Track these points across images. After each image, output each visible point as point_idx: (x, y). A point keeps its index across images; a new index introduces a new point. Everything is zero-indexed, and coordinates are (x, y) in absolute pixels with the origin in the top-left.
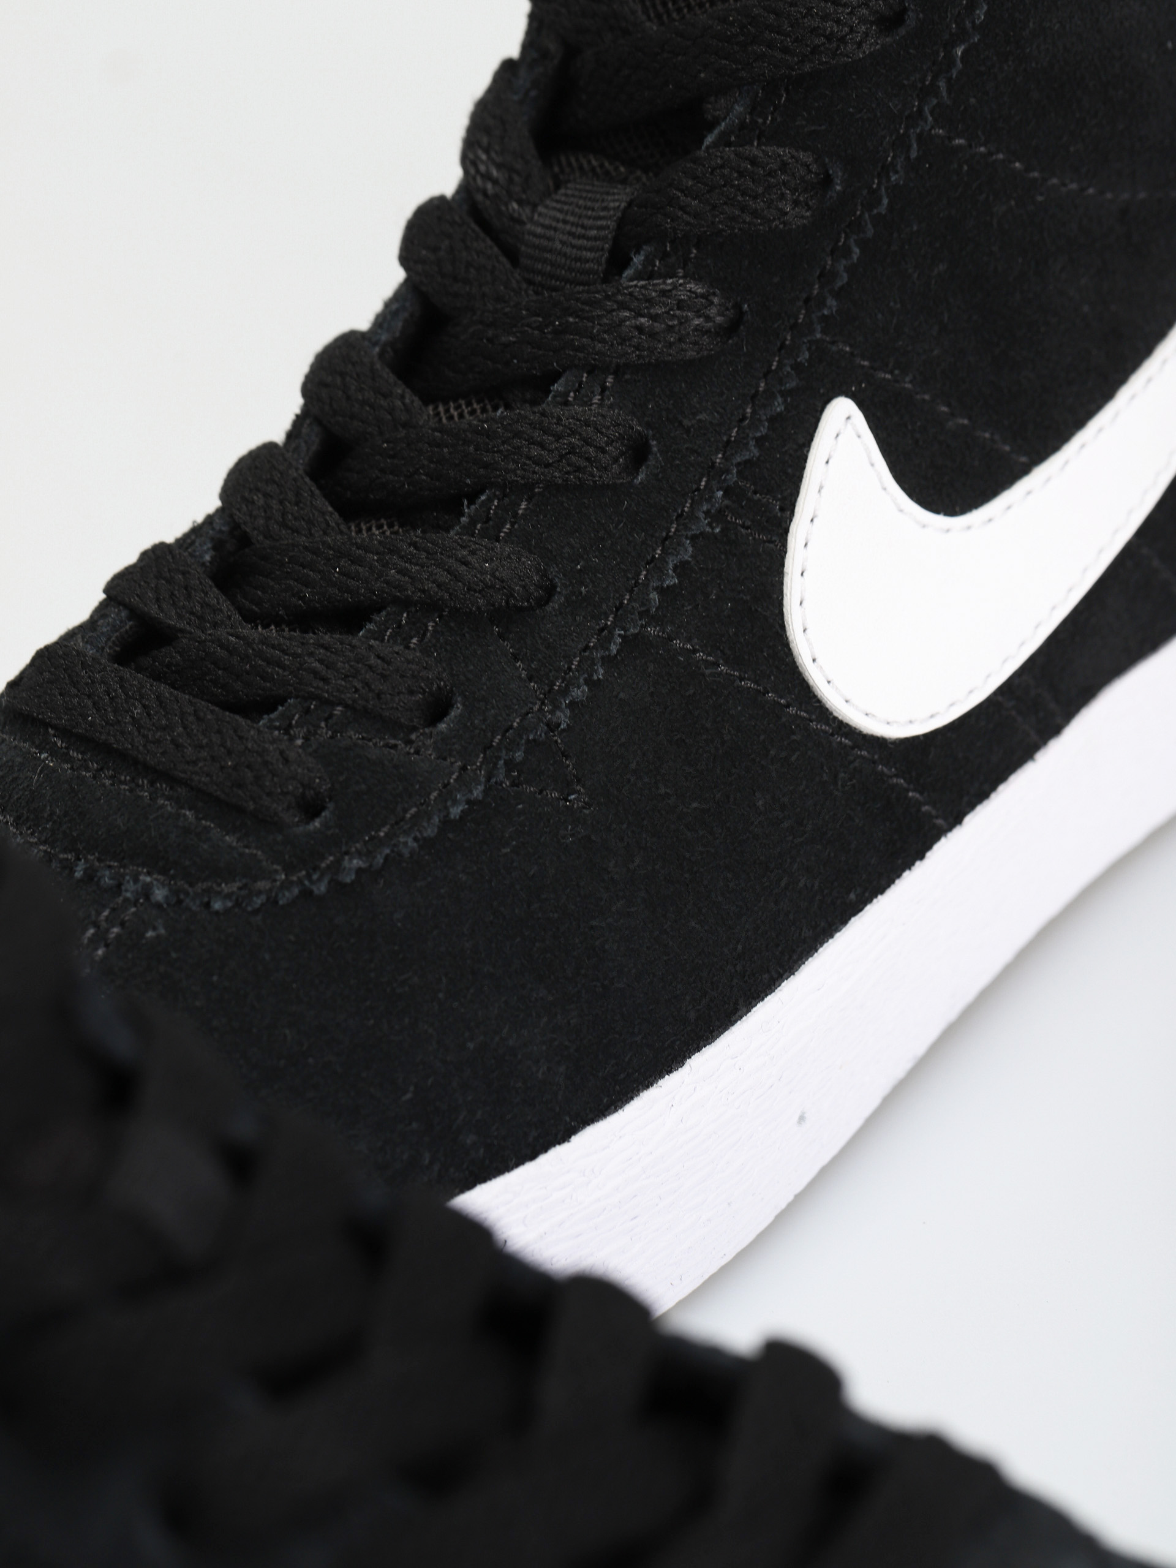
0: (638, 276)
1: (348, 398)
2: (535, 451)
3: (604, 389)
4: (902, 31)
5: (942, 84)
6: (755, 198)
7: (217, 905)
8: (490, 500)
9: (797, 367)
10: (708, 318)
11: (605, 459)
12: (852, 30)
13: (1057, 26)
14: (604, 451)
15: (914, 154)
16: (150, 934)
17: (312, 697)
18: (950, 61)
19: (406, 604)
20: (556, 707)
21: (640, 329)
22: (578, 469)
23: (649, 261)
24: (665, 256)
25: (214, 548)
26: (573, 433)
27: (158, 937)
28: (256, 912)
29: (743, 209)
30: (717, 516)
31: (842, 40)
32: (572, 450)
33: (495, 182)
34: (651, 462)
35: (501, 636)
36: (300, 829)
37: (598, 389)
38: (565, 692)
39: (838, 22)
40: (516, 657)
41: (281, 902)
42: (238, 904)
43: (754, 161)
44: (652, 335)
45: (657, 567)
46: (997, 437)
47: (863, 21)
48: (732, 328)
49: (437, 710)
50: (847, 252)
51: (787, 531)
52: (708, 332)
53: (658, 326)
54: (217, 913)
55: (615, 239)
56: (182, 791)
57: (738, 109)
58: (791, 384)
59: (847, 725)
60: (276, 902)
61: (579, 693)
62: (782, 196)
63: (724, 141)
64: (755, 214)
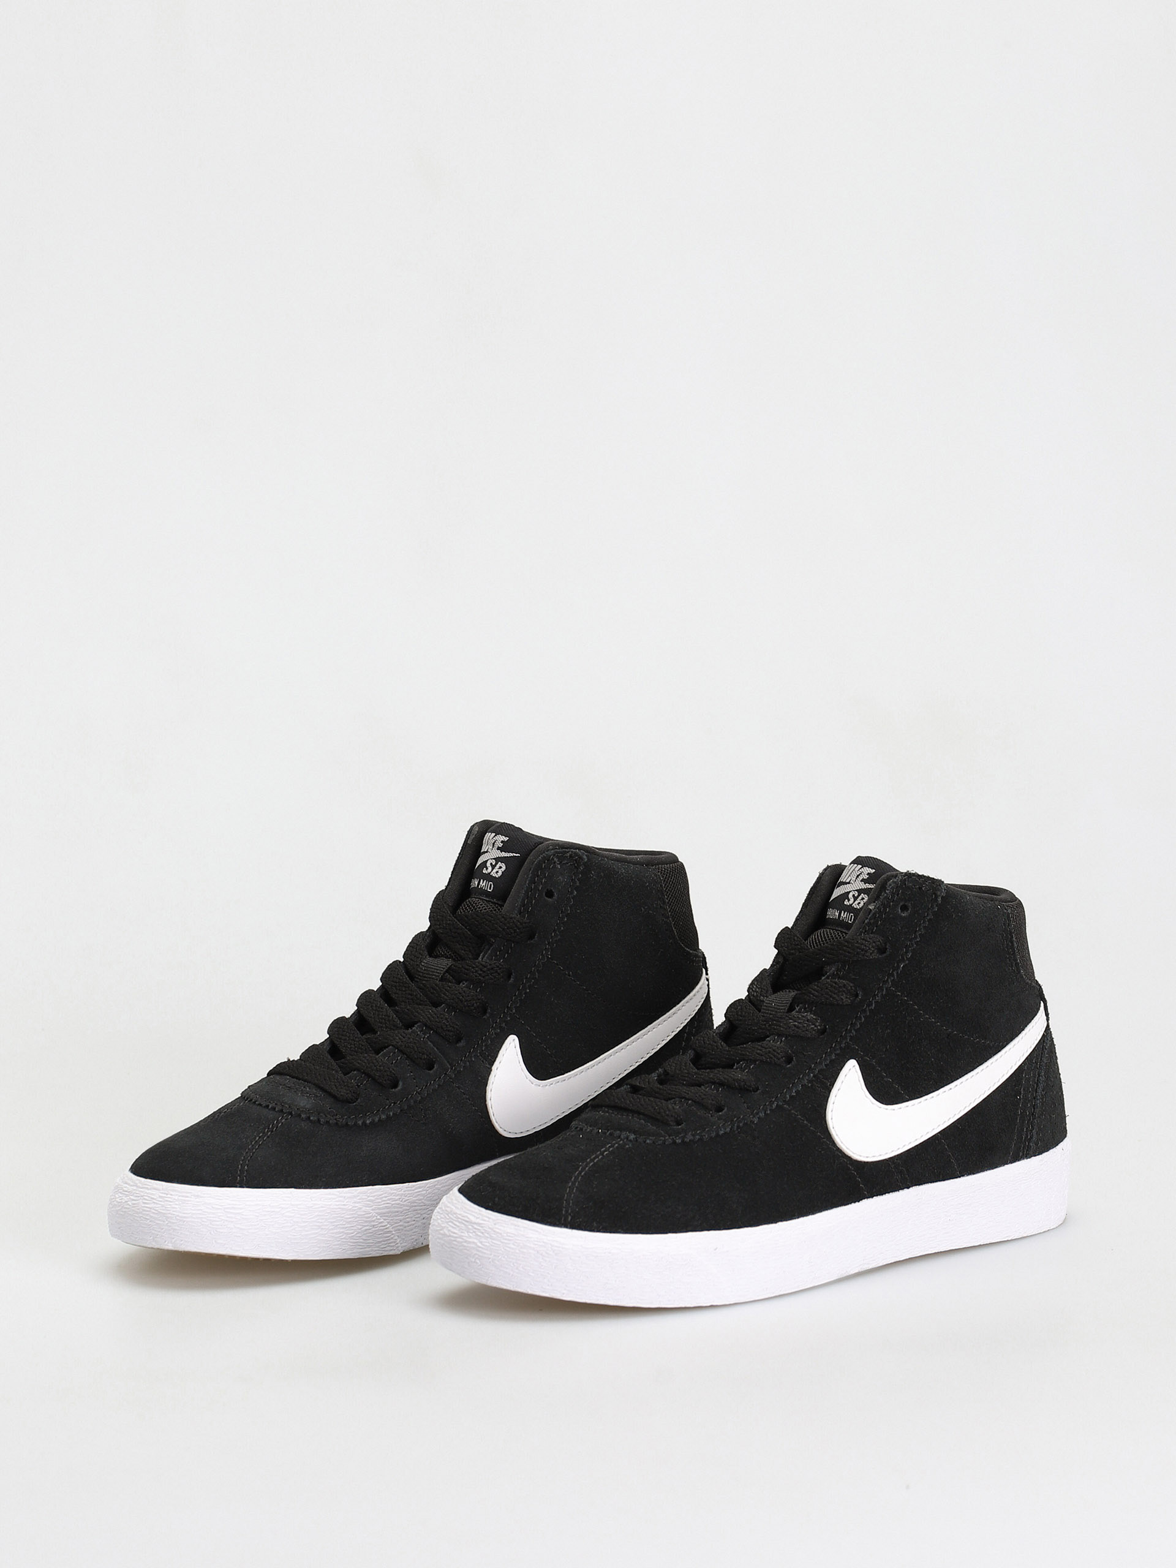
0: (797, 1012)
1: (704, 1043)
2: (758, 1051)
3: (781, 1041)
4: (885, 955)
5: (895, 973)
6: (834, 994)
7: (648, 1141)
8: (743, 1064)
9: (841, 1048)
10: (816, 1026)
11: (780, 1056)
12: (869, 949)
13: (932, 966)
14: (779, 1054)
15: (884, 993)
16: (627, 1146)
17: (683, 1098)
18: (898, 967)
19: (714, 1083)
20: (754, 1117)
21: (795, 1025)
22: (771, 1058)
23: (800, 1009)
24: (805, 1008)
25: (658, 1076)
26: (770, 1048)
27: (630, 1147)
28: (659, 1145)
29: (831, 996)
30: (810, 1081)
31: (866, 951)
32: (769, 1052)
33: (757, 992)
34: (793, 1062)
35: (741, 1097)
36: (675, 1127)
37: (780, 1041)
38: (757, 1114)
39: (865, 946)
40: (744, 1103)
41: (666, 1143)
42: (654, 1142)
43: (836, 983)
44: (798, 1027)
45: (790, 1089)
46: (899, 1088)
47: (873, 947)
48: (823, 1031)
49: (719, 1109)
50: (860, 1018)
51: (830, 1091)
52: (815, 1030)
53: (800, 1025)
54: (648, 1143)
55: (791, 1004)
56: (641, 1116)
57: (833, 969)
58: (838, 1052)
59: (841, 1150)
60: (665, 1143)
61: (762, 1115)
62: (842, 995)
63: (828, 978)
64: (834, 998)
